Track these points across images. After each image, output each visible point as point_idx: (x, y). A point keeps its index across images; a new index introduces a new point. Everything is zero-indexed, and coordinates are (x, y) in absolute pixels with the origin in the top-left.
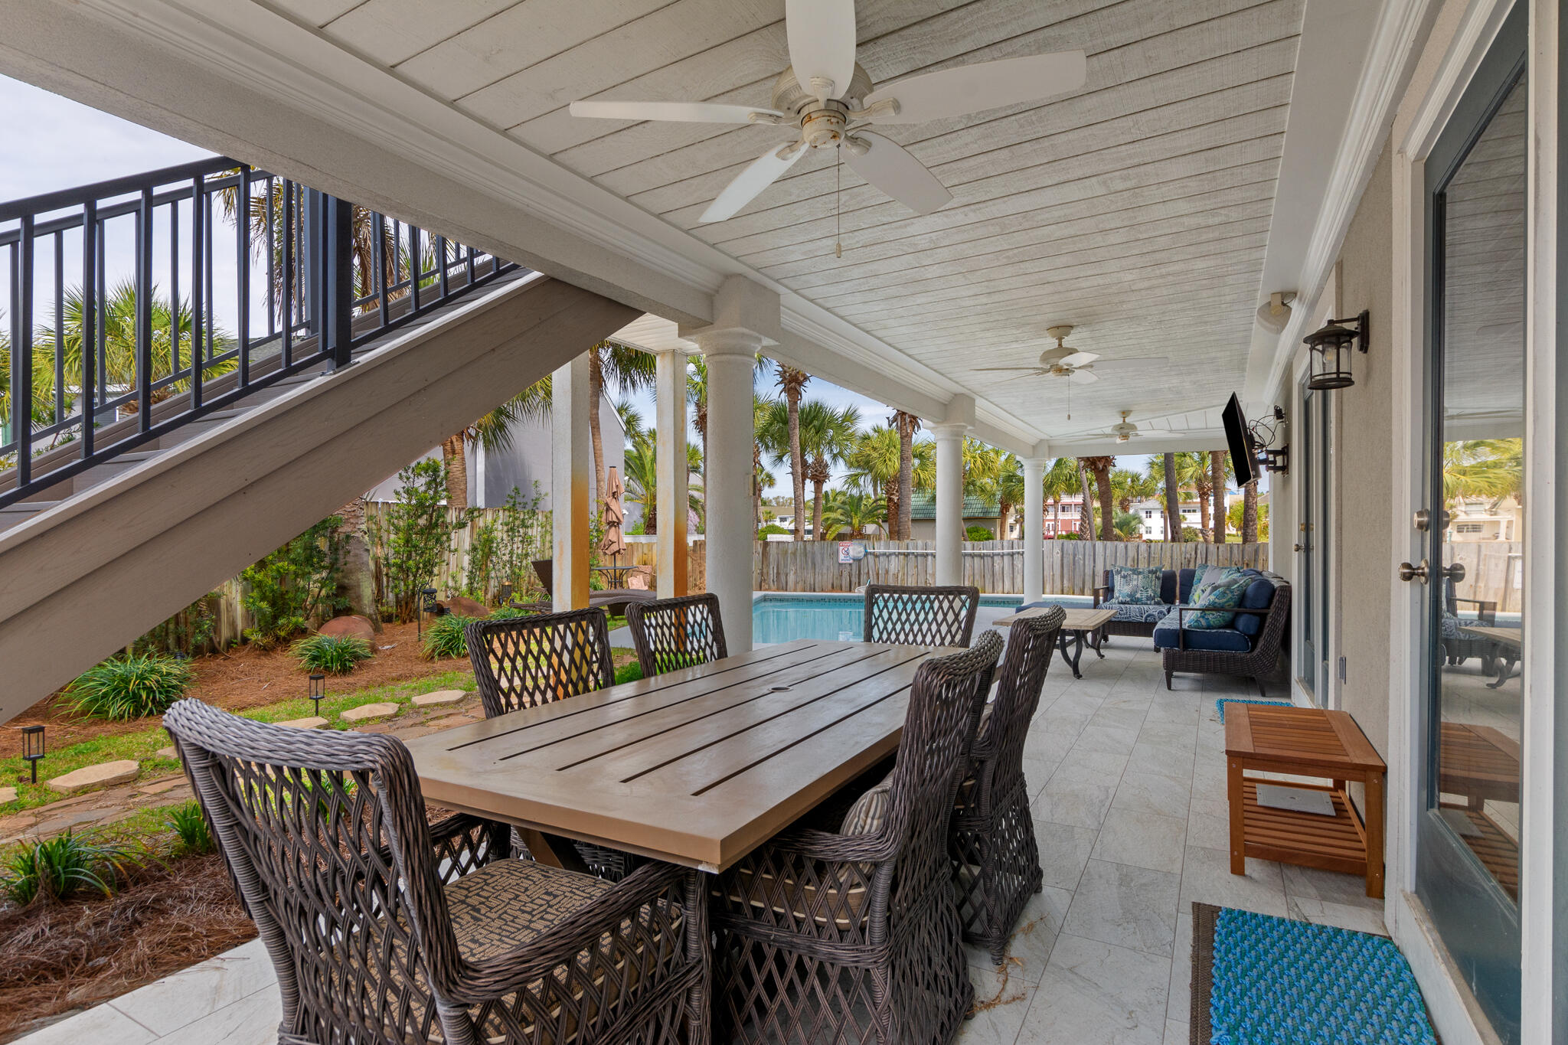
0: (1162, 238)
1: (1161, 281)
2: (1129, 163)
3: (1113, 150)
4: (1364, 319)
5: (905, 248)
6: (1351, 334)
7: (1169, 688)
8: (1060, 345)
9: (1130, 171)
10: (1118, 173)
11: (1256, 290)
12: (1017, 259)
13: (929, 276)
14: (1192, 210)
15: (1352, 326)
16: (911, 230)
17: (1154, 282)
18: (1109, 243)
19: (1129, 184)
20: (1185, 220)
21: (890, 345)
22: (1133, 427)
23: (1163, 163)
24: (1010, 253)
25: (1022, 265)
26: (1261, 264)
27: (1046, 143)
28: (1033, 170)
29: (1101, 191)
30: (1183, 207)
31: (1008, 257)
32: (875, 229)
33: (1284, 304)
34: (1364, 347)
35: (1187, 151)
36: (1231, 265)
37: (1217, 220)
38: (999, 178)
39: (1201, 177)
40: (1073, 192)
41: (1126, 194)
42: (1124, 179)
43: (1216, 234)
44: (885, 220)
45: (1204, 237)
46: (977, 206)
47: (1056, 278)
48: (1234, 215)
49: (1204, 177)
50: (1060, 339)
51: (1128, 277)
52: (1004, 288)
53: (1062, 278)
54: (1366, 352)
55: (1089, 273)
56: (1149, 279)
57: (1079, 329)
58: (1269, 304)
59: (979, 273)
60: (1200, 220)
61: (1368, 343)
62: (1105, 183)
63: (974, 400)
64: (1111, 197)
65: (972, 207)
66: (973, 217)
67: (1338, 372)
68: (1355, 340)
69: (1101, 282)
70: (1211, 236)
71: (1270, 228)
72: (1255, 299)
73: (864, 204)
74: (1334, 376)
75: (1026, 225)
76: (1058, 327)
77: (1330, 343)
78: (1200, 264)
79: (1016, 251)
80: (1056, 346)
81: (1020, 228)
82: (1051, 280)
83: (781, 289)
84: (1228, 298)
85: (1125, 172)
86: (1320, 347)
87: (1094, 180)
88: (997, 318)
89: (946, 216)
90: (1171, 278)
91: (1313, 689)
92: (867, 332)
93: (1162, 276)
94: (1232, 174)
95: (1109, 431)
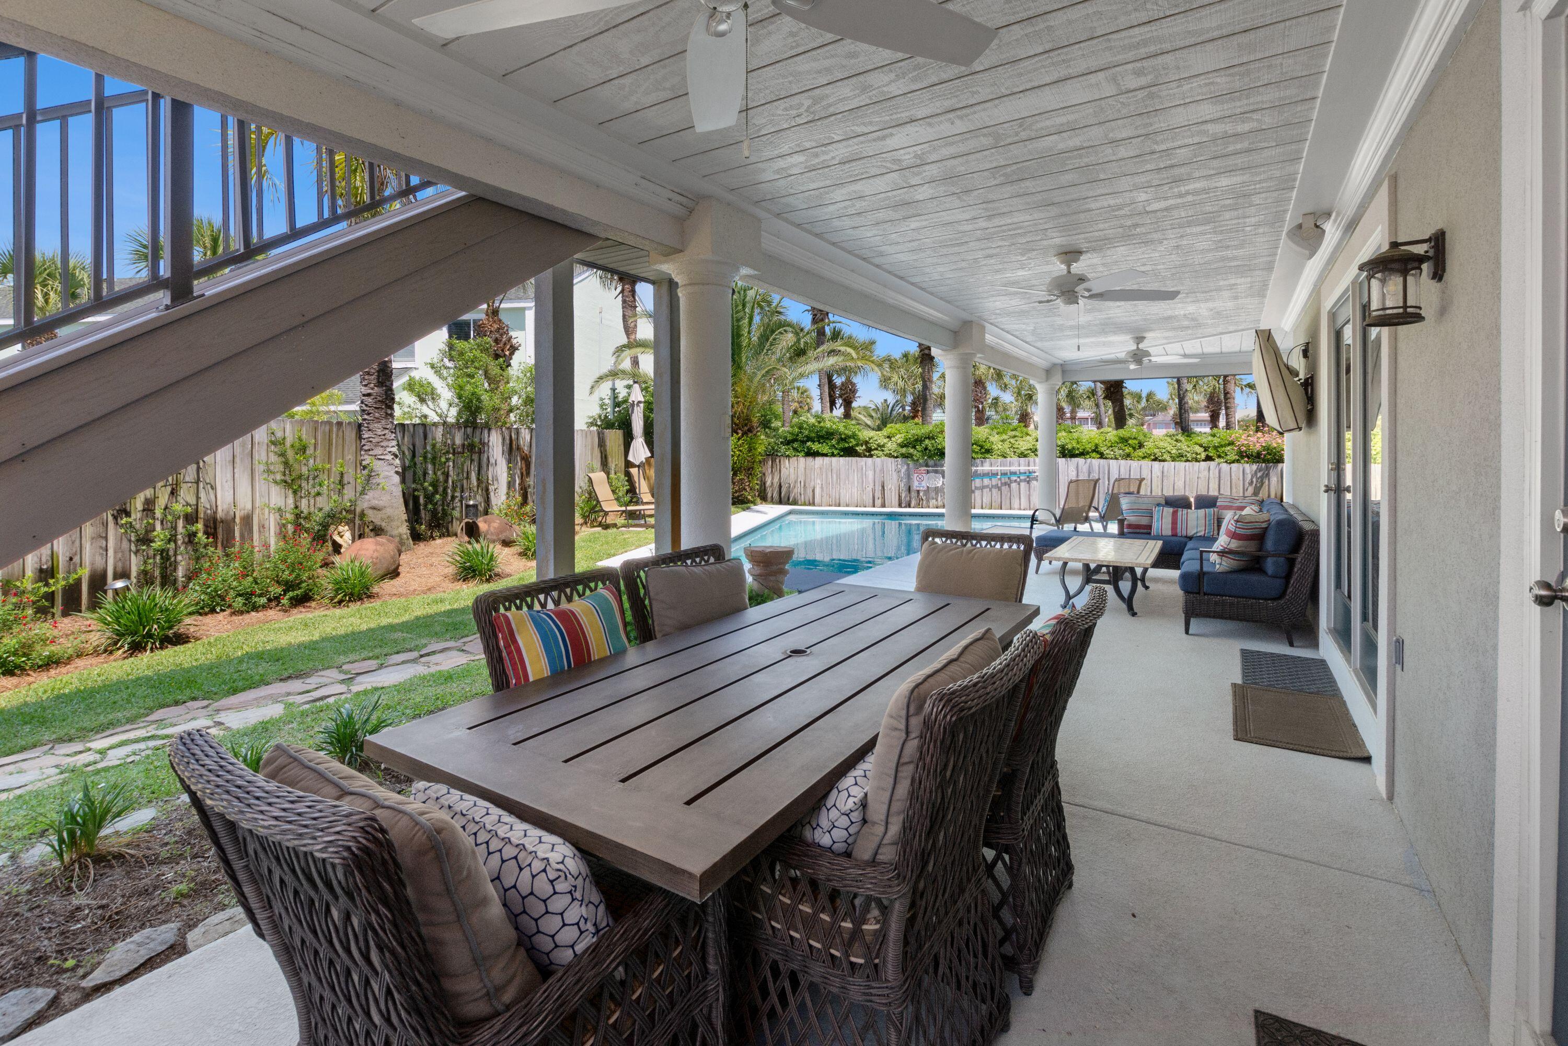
0: (1183, 150)
1: (1179, 201)
2: (1143, 51)
3: (1123, 34)
4: (1439, 241)
5: (888, 165)
6: (1420, 260)
7: (1187, 632)
8: (1069, 272)
9: (1145, 63)
10: (1130, 66)
11: (1285, 211)
12: (1015, 177)
13: (920, 197)
14: (1219, 115)
15: (1420, 249)
16: (892, 143)
17: (1171, 202)
18: (1120, 156)
19: (1143, 81)
20: (1210, 127)
21: (890, 272)
22: (1148, 354)
23: (1185, 51)
24: (1009, 170)
25: (1023, 184)
26: (1295, 180)
27: (1040, 25)
28: (1027, 63)
29: (1109, 90)
30: (1208, 110)
31: (1004, 175)
32: (850, 142)
33: (1317, 226)
34: (1438, 274)
35: (1216, 34)
36: (1260, 182)
37: (1246, 127)
38: (986, 74)
39: (1232, 71)
40: (1076, 93)
41: (1140, 94)
42: (1139, 73)
43: (1245, 145)
44: (860, 130)
45: (1231, 148)
46: (964, 111)
47: (1062, 199)
48: (1268, 120)
49: (1236, 69)
50: (1069, 266)
51: (1142, 197)
52: (1005, 210)
53: (1068, 198)
54: (1440, 279)
55: (1099, 192)
56: (1166, 199)
57: (1089, 255)
58: (1300, 226)
59: (976, 193)
60: (1229, 128)
61: (1444, 270)
62: (1114, 79)
63: (984, 327)
64: (1122, 98)
65: (959, 113)
66: (960, 126)
67: (1405, 306)
68: (1425, 266)
69: (1112, 202)
70: (1239, 146)
71: (1309, 137)
72: (1284, 221)
73: (832, 110)
74: (1401, 310)
75: (1024, 135)
76: (1066, 253)
77: (1392, 271)
78: (1224, 181)
79: (1014, 167)
80: (1065, 272)
81: (1016, 139)
82: (1056, 200)
83: (762, 214)
84: (1253, 220)
85: (1138, 65)
86: (1379, 275)
87: (1101, 75)
88: (1000, 243)
89: (930, 125)
90: (1190, 198)
91: (1350, 652)
92: (864, 259)
93: (1181, 196)
94: (1269, 67)
95: (1122, 355)
